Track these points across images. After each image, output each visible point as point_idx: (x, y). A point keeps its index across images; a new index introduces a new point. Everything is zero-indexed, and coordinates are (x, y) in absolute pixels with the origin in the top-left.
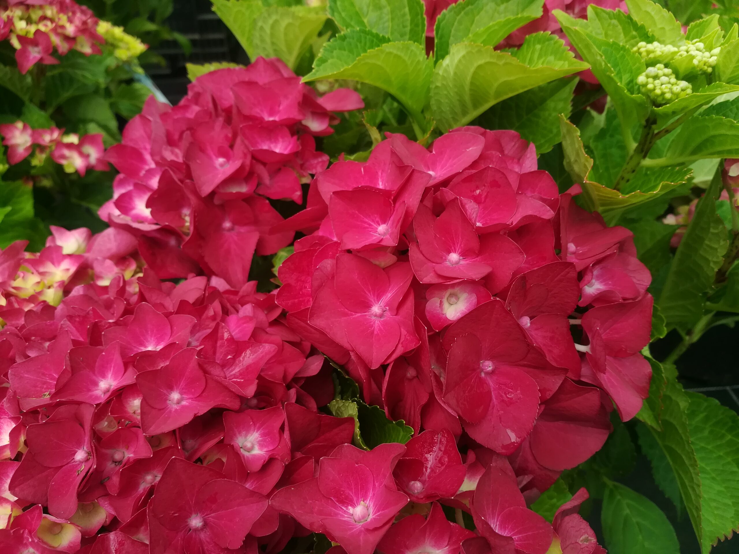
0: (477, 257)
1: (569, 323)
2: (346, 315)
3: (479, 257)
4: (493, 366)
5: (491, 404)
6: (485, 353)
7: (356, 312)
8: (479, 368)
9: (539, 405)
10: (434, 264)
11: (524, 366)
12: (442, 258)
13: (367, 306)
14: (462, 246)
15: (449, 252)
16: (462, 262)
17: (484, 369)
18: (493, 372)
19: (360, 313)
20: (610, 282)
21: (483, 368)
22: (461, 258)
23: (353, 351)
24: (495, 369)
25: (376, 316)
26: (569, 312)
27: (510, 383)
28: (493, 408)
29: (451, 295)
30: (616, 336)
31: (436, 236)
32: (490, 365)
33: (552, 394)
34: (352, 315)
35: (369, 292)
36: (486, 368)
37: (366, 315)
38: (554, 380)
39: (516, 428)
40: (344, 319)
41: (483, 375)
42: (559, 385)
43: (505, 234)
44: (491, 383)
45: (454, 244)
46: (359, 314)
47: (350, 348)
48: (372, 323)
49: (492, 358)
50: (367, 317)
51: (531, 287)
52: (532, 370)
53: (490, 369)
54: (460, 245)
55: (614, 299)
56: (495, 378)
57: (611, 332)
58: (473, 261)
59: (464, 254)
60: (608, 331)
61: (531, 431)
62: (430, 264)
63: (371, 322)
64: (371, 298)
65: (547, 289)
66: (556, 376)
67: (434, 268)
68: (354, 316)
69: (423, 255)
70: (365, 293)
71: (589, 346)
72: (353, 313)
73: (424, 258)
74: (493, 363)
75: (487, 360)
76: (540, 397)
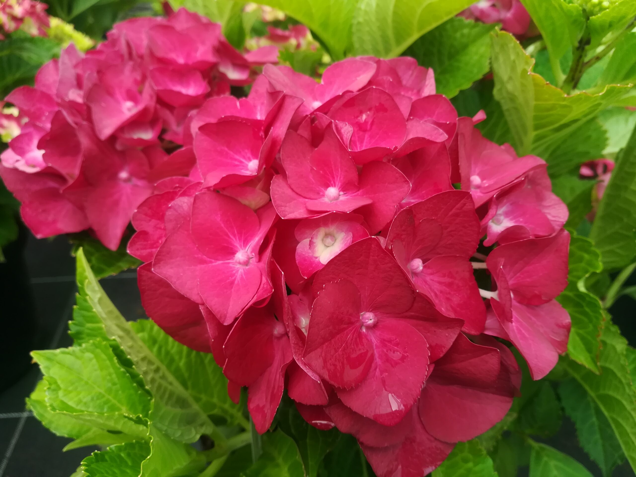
0: (358, 190)
1: (472, 266)
2: (202, 262)
3: (361, 191)
4: (374, 319)
5: (373, 365)
6: (365, 304)
7: (217, 260)
8: (358, 320)
9: (428, 365)
10: (307, 200)
11: (411, 317)
12: (318, 193)
13: (231, 252)
14: (342, 179)
15: (327, 186)
16: (342, 198)
17: (364, 323)
18: (374, 326)
19: (222, 260)
20: (521, 220)
21: (363, 320)
22: (342, 193)
23: (203, 304)
24: (377, 323)
25: (240, 263)
26: (470, 253)
27: (396, 339)
28: (375, 369)
29: (327, 235)
30: (528, 280)
31: (312, 169)
32: (371, 318)
33: (445, 351)
34: (211, 262)
35: (235, 236)
36: (367, 321)
37: (229, 263)
38: (447, 335)
39: (402, 394)
40: (199, 267)
41: (364, 330)
42: (453, 340)
43: (389, 161)
44: (374, 339)
45: (334, 178)
46: (221, 262)
47: (198, 301)
48: (234, 272)
49: (373, 309)
50: (231, 265)
51: (420, 223)
52: (421, 322)
53: (371, 322)
54: (340, 178)
55: (524, 236)
56: (378, 333)
57: (522, 276)
58: (355, 196)
59: (345, 188)
60: (518, 275)
61: (418, 397)
62: (301, 200)
63: (232, 271)
64: (237, 243)
65: (440, 225)
66: (449, 330)
67: (305, 204)
68: (214, 264)
69: (292, 190)
70: (229, 237)
71: (497, 292)
72: (213, 260)
73: (294, 193)
74: (376, 315)
75: (369, 311)
76: (429, 357)
